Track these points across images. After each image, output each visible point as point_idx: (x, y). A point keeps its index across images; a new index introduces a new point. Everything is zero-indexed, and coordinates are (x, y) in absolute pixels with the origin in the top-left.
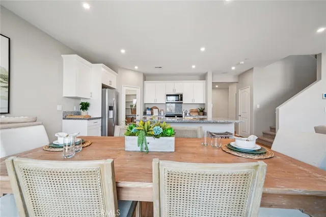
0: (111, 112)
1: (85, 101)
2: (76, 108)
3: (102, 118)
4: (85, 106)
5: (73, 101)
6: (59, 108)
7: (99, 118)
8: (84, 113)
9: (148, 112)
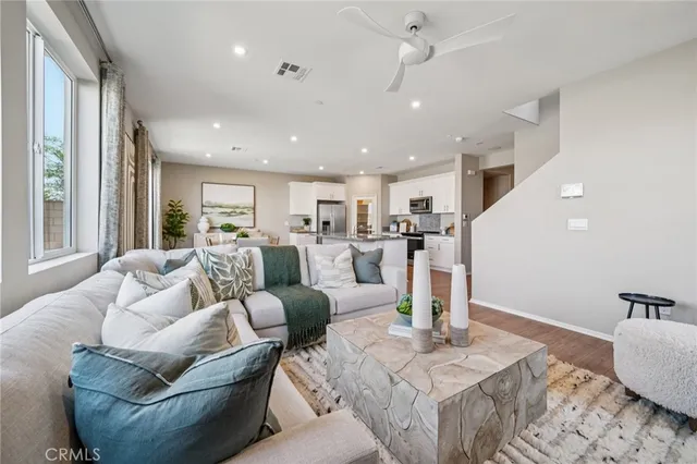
0: (328, 227)
1: (307, 217)
3: (317, 232)
4: (307, 222)
5: (298, 218)
6: (286, 223)
7: (315, 233)
8: (306, 228)
9: (394, 228)
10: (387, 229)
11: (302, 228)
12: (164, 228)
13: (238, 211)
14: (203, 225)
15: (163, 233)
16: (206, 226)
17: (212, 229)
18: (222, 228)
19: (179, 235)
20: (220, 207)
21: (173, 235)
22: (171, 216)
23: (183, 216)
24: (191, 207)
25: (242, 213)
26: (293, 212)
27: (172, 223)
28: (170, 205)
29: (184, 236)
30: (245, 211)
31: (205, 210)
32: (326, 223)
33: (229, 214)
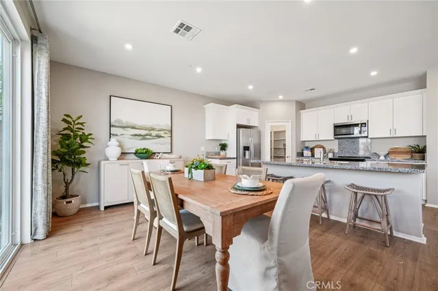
0: (247, 152)
1: (223, 142)
2: (217, 149)
3: (237, 158)
4: (224, 147)
5: (214, 143)
6: (203, 149)
7: (234, 158)
8: (222, 153)
9: (307, 153)
10: (301, 154)
11: (219, 154)
12: (54, 153)
13: (154, 133)
14: (113, 150)
15: (53, 161)
16: (118, 151)
17: (123, 154)
18: (136, 153)
19: (80, 163)
20: (133, 128)
21: (69, 163)
22: (67, 137)
23: (85, 138)
24: (95, 125)
25: (159, 136)
26: (209, 136)
27: (68, 146)
28: (64, 120)
29: (87, 165)
30: (162, 133)
31: (114, 130)
32: (246, 148)
33: (144, 137)
